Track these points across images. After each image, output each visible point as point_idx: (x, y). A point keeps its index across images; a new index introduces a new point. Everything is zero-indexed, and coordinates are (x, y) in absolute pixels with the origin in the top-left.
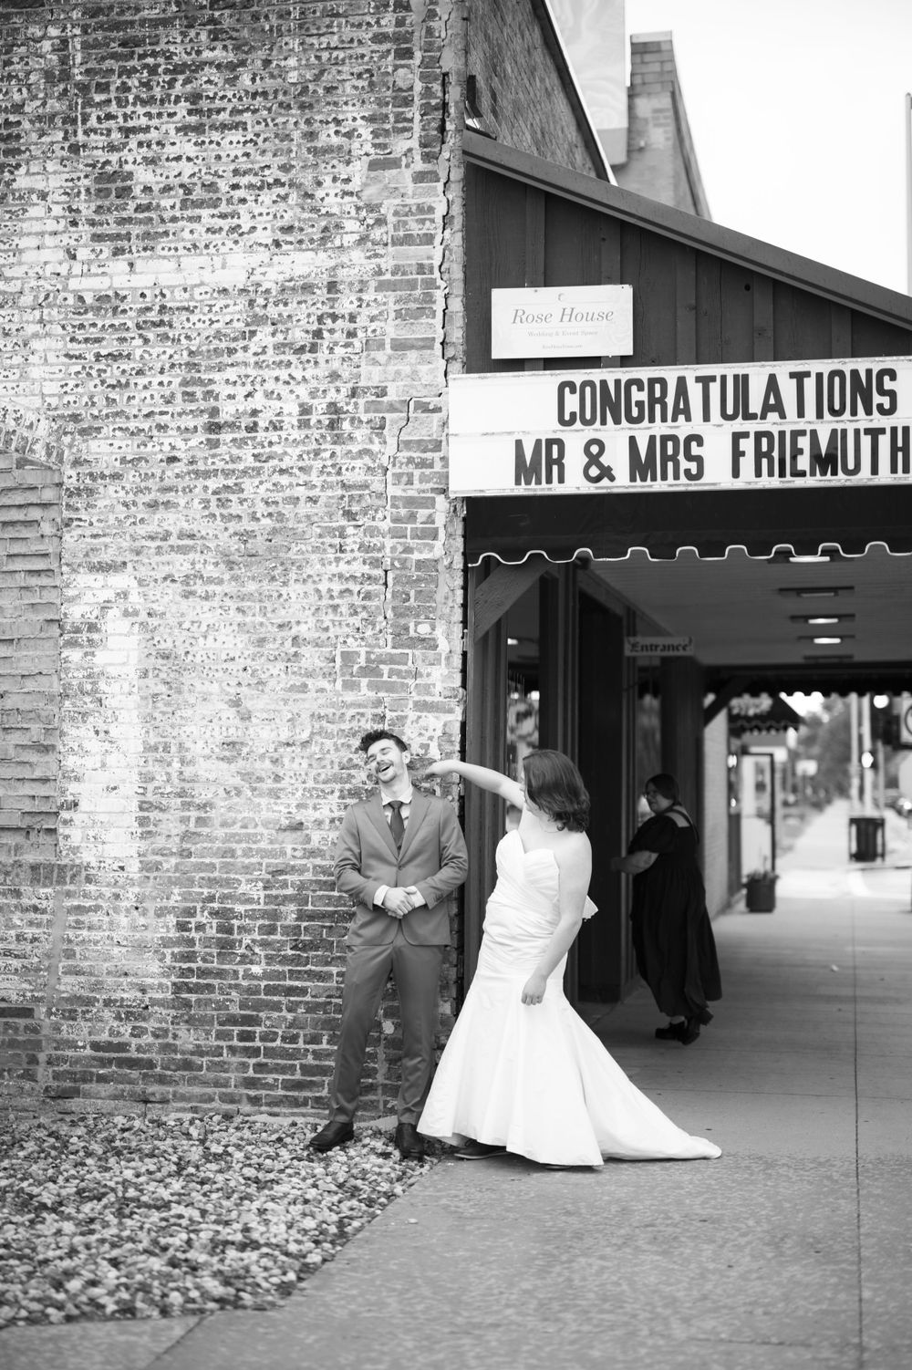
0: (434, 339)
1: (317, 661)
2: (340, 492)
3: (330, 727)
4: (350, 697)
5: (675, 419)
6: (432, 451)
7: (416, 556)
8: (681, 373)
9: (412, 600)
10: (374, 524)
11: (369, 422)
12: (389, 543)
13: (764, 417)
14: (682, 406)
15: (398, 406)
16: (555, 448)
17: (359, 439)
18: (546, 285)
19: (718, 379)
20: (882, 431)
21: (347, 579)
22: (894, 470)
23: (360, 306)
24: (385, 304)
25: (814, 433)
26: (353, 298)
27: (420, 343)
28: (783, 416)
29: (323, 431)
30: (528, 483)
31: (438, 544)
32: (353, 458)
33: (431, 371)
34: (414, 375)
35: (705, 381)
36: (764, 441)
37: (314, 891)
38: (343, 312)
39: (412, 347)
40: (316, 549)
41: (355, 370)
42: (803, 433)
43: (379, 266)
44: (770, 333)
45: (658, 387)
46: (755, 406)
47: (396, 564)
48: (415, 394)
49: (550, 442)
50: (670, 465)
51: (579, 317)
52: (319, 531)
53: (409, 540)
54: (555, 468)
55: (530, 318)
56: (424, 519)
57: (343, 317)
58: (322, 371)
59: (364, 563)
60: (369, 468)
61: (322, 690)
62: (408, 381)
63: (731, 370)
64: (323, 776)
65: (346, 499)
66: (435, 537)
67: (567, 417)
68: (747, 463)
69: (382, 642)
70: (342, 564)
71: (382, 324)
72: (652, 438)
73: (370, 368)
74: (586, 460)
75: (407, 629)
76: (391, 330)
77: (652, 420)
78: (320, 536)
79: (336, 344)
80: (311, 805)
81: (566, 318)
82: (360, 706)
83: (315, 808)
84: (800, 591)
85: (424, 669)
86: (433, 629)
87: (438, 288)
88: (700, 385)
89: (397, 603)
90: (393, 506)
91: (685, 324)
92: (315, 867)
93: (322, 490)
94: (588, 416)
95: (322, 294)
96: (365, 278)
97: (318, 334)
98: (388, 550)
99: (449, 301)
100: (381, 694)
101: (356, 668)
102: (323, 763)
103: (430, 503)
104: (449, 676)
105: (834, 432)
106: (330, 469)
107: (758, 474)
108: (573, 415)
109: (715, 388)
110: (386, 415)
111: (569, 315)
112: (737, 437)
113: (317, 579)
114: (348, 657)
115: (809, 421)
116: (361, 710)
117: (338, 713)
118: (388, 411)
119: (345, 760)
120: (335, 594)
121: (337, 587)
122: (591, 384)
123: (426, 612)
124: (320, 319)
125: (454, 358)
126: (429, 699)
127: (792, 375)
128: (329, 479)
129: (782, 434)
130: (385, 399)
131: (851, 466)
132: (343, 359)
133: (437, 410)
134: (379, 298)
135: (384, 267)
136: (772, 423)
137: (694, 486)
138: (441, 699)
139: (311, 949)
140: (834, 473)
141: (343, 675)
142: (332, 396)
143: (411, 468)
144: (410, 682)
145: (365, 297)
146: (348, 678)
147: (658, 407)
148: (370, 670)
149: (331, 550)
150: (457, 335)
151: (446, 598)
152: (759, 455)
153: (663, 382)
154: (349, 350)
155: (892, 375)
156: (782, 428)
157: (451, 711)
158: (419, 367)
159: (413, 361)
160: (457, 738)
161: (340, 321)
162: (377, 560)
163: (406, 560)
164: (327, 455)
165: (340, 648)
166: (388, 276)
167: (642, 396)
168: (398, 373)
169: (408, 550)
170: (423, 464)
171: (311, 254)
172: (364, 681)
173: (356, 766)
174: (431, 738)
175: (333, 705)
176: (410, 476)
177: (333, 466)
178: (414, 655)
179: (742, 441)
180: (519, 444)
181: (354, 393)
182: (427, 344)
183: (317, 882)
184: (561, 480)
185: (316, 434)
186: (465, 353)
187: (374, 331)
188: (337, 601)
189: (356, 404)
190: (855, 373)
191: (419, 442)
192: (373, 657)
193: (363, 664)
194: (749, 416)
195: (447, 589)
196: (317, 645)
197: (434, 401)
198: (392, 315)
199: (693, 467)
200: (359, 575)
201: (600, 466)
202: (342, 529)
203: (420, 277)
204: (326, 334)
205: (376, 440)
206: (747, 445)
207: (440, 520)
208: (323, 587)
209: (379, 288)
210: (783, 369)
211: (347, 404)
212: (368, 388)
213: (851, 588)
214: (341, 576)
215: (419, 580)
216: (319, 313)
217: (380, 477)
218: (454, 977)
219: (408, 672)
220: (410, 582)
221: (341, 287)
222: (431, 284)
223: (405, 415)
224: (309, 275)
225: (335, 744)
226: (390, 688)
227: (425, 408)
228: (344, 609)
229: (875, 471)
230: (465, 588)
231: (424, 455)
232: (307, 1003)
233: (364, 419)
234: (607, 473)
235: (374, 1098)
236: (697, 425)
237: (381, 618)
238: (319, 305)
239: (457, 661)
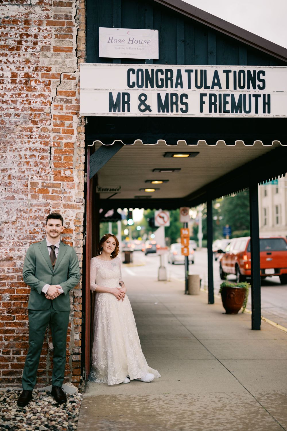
0: (72, 48)
1: (19, 186)
2: (30, 112)
3: (25, 215)
4: (34, 202)
5: (176, 87)
6: (71, 96)
7: (64, 141)
8: (179, 68)
9: (62, 160)
10: (45, 126)
11: (43, 82)
12: (52, 135)
13: (213, 88)
14: (179, 82)
15: (56, 76)
16: (126, 97)
17: (39, 89)
18: (122, 27)
19: (194, 71)
20: (260, 96)
21: (33, 150)
22: (264, 112)
23: (39, 31)
24: (50, 31)
25: (233, 95)
26: (36, 28)
27: (66, 49)
28: (220, 88)
29: (22, 85)
30: (115, 111)
31: (74, 136)
32: (36, 98)
33: (71, 62)
34: (63, 63)
35: (189, 72)
36: (213, 98)
37: (18, 287)
38: (31, 33)
39: (62, 51)
40: (19, 137)
41: (37, 59)
42: (228, 95)
43: (48, 14)
44: (215, 54)
45: (169, 73)
46: (209, 83)
47: (56, 144)
48: (64, 71)
49: (124, 94)
50: (174, 106)
51: (136, 42)
52: (20, 129)
53: (61, 134)
54: (126, 105)
55: (115, 41)
56: (68, 125)
57: (31, 35)
58: (22, 59)
59: (41, 143)
60: (43, 102)
61: (22, 199)
62: (61, 65)
63: (199, 68)
64: (22, 237)
65: (33, 115)
66: (73, 133)
67: (131, 84)
68: (206, 107)
69: (49, 178)
70: (31, 144)
71: (49, 40)
72: (167, 94)
73: (44, 59)
74: (139, 102)
75: (60, 172)
76: (53, 42)
77: (167, 87)
78: (21, 131)
79: (28, 47)
80: (16, 249)
81: (131, 42)
82: (39, 206)
83: (18, 251)
84: (161, 170)
85: (68, 190)
86: (72, 173)
87: (74, 26)
88: (187, 73)
89: (56, 161)
90: (54, 119)
91: (180, 47)
92: (18, 276)
93: (22, 111)
94: (140, 84)
95: (21, 25)
96: (42, 19)
97: (20, 42)
98: (52, 138)
99: (79, 32)
100: (48, 201)
101: (37, 189)
102: (22, 231)
103: (70, 118)
104: (79, 194)
105: (241, 95)
106: (25, 102)
107: (210, 111)
108: (134, 83)
109: (193, 75)
110: (51, 80)
111: (131, 41)
112: (202, 95)
113: (19, 150)
114: (33, 184)
115: (231, 90)
116: (40, 208)
117: (29, 209)
118: (52, 78)
119: (32, 230)
120: (28, 157)
121: (28, 154)
122: (141, 70)
123: (68, 165)
124: (21, 36)
125: (81, 57)
126: (70, 203)
127: (224, 71)
128: (25, 106)
129: (220, 95)
130: (50, 73)
131: (247, 109)
132: (32, 54)
133: (74, 78)
134: (48, 28)
135: (50, 15)
136: (216, 90)
137: (184, 115)
138: (75, 203)
139: (16, 313)
140: (241, 112)
141: (31, 192)
142: (26, 70)
143: (62, 103)
144: (61, 195)
145: (42, 27)
146: (33, 193)
147: (169, 82)
148: (44, 190)
149: (25, 137)
150: (82, 47)
151: (77, 160)
152: (211, 104)
153: (171, 71)
154: (34, 50)
155: (264, 73)
156: (220, 93)
157: (79, 208)
158: (66, 60)
159: (63, 57)
160: (82, 220)
161: (30, 37)
162: (47, 142)
163: (60, 143)
164: (24, 95)
165: (30, 180)
166: (52, 19)
167: (163, 77)
168: (56, 61)
169: (61, 138)
170: (67, 101)
171: (16, 7)
172: (41, 195)
173: (37, 232)
174: (71, 220)
175: (26, 205)
176: (62, 106)
177: (27, 100)
178: (63, 184)
179: (204, 98)
180: (111, 94)
181: (36, 69)
182: (70, 50)
183: (19, 283)
184: (129, 110)
185: (19, 86)
186: (86, 54)
187: (46, 43)
188: (28, 160)
189: (37, 74)
190: (249, 72)
191: (66, 92)
192: (45, 184)
193: (40, 187)
194: (207, 87)
195: (78, 156)
196: (19, 179)
197: (72, 75)
198: (54, 36)
199: (184, 107)
200: (38, 148)
201: (145, 105)
202: (31, 129)
203: (66, 20)
204: (23, 43)
205: (47, 90)
206: (206, 99)
207: (75, 126)
208: (22, 153)
209: (47, 24)
210: (220, 69)
211: (34, 74)
212: (43, 67)
213: (180, 169)
214: (30, 149)
215: (66, 151)
216: (21, 33)
217: (48, 106)
218: (81, 323)
219: (61, 191)
220: (62, 152)
221: (31, 22)
222: (71, 24)
223: (59, 80)
224: (16, 16)
225: (28, 223)
226: (52, 198)
227: (68, 77)
228: (32, 163)
229: (257, 112)
230: (86, 155)
231: (68, 98)
232: (14, 336)
233: (41, 80)
234: (148, 108)
235: (45, 377)
236: (185, 90)
237: (49, 168)
238: (20, 30)
239: (82, 187)
